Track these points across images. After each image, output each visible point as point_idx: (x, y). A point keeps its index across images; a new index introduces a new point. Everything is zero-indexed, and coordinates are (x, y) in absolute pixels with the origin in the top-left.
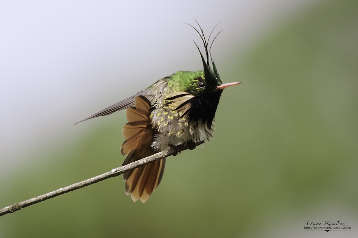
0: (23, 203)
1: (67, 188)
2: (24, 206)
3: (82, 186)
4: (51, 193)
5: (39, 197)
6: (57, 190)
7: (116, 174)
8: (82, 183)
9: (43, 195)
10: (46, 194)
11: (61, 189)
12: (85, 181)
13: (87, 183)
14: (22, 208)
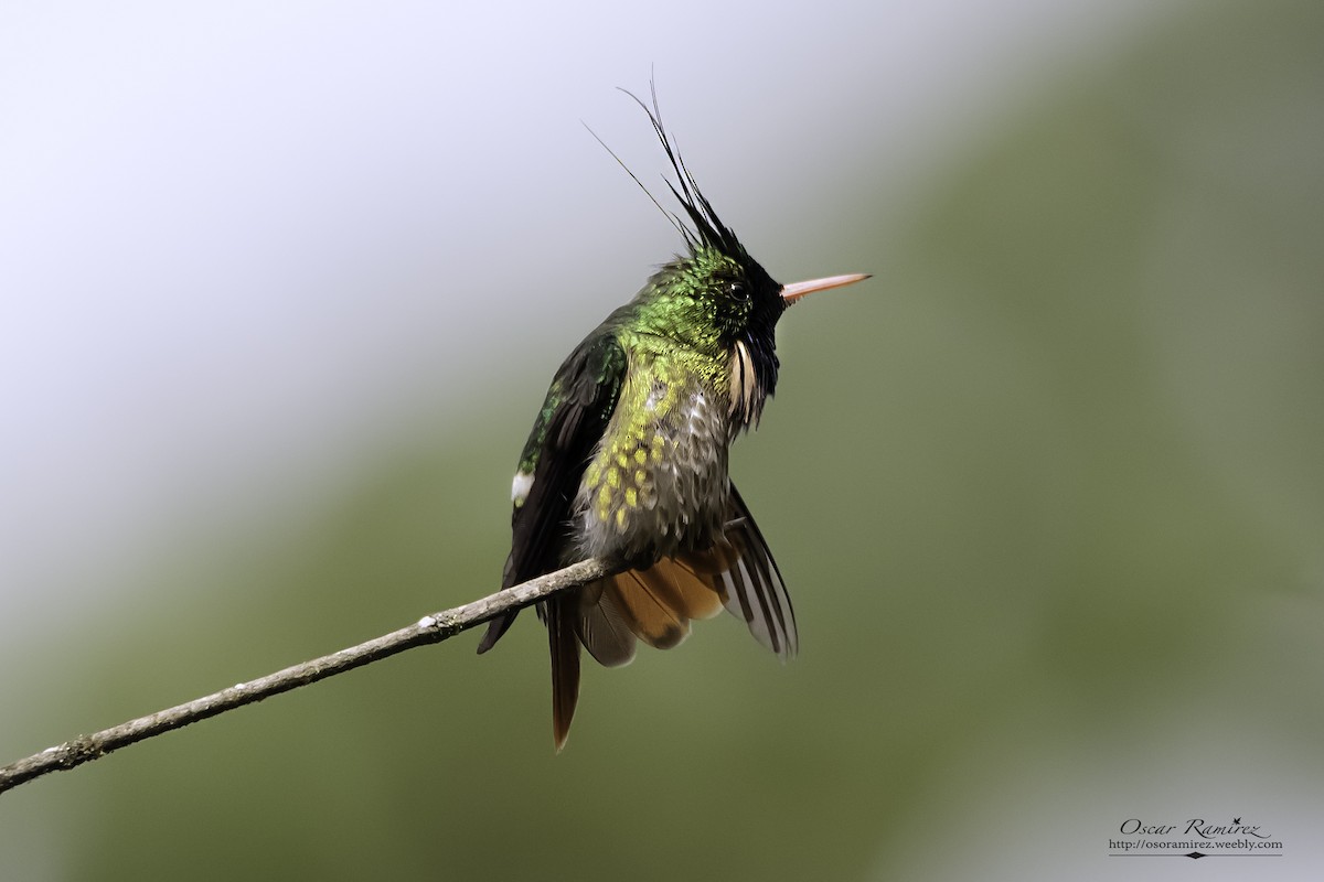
0: (106, 734)
1: (260, 683)
2: (112, 745)
3: (315, 678)
4: (204, 699)
5: (164, 715)
6: (227, 691)
7: (434, 633)
8: (316, 665)
9: (177, 708)
10: (187, 705)
11: (240, 686)
12: (324, 659)
13: (331, 665)
14: (102, 753)
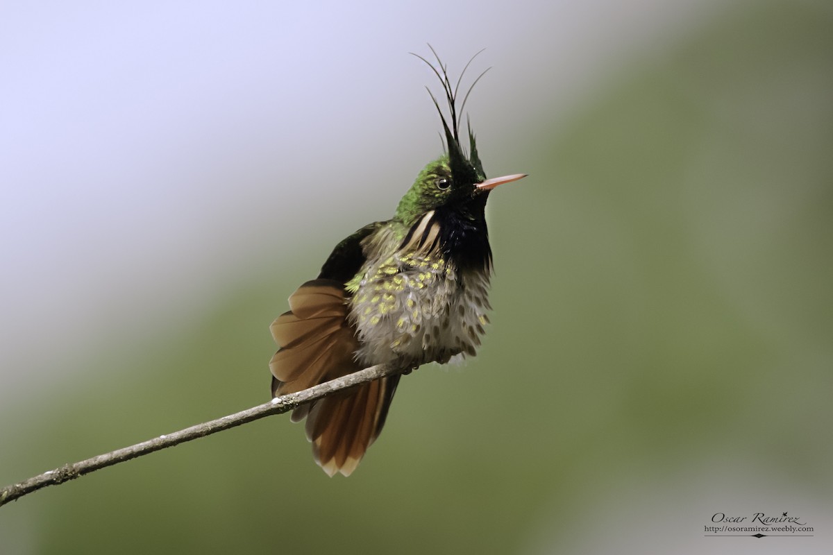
0: (82, 464)
1: (176, 435)
2: (85, 471)
3: (208, 433)
4: (141, 444)
5: (117, 453)
6: (155, 439)
7: (281, 408)
8: (209, 425)
9: (125, 449)
10: (131, 447)
11: (163, 437)
12: (214, 422)
13: (218, 426)
14: (79, 475)
